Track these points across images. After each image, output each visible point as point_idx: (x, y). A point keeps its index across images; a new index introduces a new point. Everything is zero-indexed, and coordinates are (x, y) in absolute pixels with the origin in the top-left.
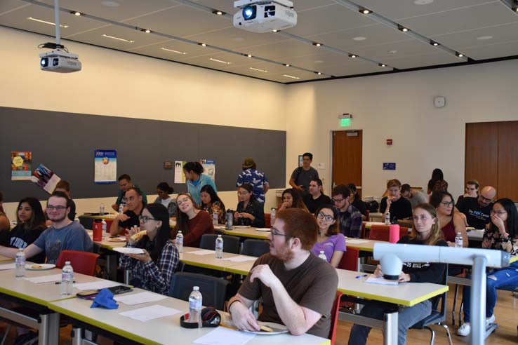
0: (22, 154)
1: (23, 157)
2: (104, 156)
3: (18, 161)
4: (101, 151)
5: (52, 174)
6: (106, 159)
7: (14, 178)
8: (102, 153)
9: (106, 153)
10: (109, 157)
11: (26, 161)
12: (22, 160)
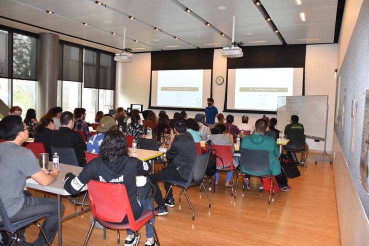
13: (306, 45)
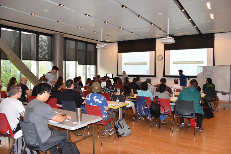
13: (214, 33)
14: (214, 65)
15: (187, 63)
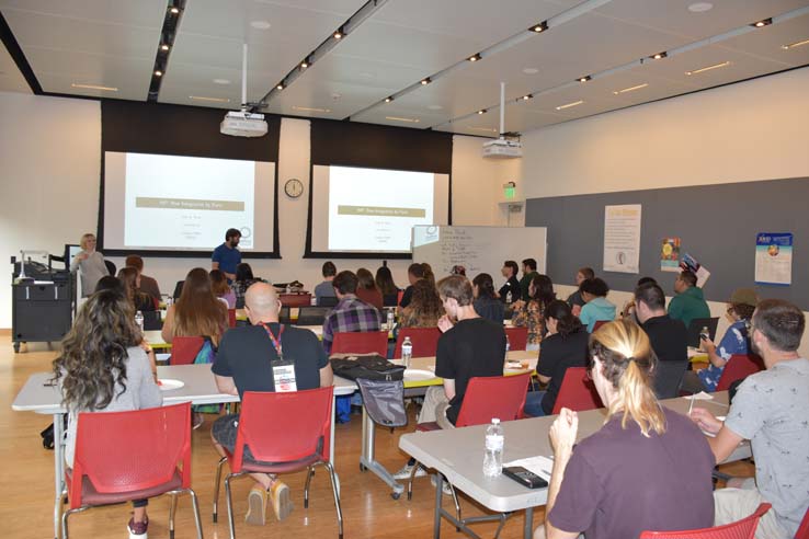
0: (671, 241)
1: (672, 245)
2: (771, 243)
3: (667, 250)
4: (766, 235)
5: (698, 266)
6: (773, 248)
7: (663, 268)
8: (768, 239)
9: (775, 239)
10: (779, 244)
11: (675, 249)
12: (671, 248)
13: (453, 134)
14: (450, 223)
15: (382, 212)
